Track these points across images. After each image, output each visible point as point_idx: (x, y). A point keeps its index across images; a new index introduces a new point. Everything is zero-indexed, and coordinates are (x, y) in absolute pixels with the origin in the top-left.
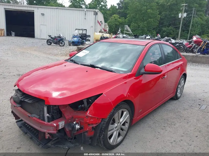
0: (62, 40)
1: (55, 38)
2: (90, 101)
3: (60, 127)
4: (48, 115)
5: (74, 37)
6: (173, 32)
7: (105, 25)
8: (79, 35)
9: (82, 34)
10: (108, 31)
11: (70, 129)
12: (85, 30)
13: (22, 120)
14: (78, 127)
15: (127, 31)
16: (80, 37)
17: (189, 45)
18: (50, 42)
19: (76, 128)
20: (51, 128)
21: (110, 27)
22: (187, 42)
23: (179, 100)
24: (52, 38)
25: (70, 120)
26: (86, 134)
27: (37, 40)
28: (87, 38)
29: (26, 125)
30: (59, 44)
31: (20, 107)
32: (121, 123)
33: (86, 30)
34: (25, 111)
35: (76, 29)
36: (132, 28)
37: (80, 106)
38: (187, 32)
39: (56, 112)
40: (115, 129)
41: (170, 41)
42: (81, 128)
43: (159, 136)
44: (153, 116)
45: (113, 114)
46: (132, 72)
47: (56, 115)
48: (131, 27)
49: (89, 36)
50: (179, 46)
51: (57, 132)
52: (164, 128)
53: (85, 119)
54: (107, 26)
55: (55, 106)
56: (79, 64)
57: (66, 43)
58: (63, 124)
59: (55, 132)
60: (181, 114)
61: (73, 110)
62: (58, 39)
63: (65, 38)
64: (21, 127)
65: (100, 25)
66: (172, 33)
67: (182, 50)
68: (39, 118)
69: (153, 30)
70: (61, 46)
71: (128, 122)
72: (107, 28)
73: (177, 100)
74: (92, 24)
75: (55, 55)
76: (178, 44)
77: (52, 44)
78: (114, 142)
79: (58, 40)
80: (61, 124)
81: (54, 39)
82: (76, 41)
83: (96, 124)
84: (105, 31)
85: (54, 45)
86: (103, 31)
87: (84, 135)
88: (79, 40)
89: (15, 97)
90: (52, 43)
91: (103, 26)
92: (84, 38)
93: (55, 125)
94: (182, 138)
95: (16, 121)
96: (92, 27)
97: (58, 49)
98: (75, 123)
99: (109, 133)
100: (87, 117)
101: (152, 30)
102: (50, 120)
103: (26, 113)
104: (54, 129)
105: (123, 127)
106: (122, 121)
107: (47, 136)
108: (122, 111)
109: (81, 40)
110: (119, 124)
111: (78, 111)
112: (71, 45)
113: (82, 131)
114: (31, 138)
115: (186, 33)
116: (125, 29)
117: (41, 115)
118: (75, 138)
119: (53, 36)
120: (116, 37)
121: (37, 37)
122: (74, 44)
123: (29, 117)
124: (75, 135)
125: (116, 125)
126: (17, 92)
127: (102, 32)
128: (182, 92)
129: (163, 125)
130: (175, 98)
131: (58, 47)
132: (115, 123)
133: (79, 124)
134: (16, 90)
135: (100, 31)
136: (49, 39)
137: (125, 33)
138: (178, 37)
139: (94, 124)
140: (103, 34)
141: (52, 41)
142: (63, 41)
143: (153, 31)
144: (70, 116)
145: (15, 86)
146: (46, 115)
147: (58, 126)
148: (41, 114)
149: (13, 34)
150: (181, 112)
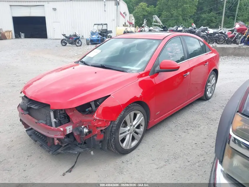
0: (78, 39)
1: (70, 37)
2: (98, 103)
3: (68, 132)
4: (55, 120)
5: (93, 34)
6: (216, 19)
7: (130, 17)
8: (97, 31)
9: (102, 29)
10: (134, 23)
11: (79, 133)
12: (105, 24)
13: (32, 129)
14: (86, 130)
15: (156, 22)
16: (100, 34)
17: (231, 35)
18: (65, 42)
19: (84, 133)
20: (59, 133)
21: (136, 18)
22: (229, 31)
23: (209, 100)
24: (66, 37)
25: (78, 125)
26: (95, 137)
27: (51, 41)
28: (108, 35)
29: (36, 133)
30: (75, 44)
31: (28, 114)
32: (134, 126)
33: (107, 24)
34: (32, 118)
35: (95, 24)
36: (164, 17)
37: (87, 110)
38: (232, 17)
39: (63, 116)
40: (128, 132)
41: (206, 31)
42: (90, 132)
43: (179, 140)
44: (176, 118)
45: (124, 117)
46: (145, 70)
47: (63, 120)
48: (162, 17)
49: (111, 32)
50: (218, 36)
51: (64, 137)
52: (186, 131)
53: (93, 122)
54: (133, 18)
55: (62, 110)
56: (89, 65)
57: (84, 42)
58: (71, 129)
59: (62, 137)
60: (209, 116)
61: (81, 113)
62: (74, 38)
63: (83, 36)
64: (31, 135)
65: (124, 17)
66: (213, 21)
67: (223, 42)
68: (46, 124)
69: (190, 18)
70: (77, 46)
71: (143, 125)
72: (133, 20)
73: (207, 101)
74: (114, 16)
75: (71, 57)
76: (217, 35)
77: (68, 44)
78: (128, 146)
79: (74, 40)
80: (69, 129)
81: (69, 39)
82: (94, 39)
83: (105, 127)
84: (130, 23)
85: (70, 46)
86: (127, 24)
87: (94, 139)
88: (98, 37)
89: (23, 104)
90: (66, 43)
91: (127, 18)
92: (105, 34)
93: (62, 129)
94: (205, 140)
95: (26, 129)
96: (114, 20)
97: (74, 50)
98: (83, 127)
99: (121, 137)
100: (94, 120)
101: (188, 19)
102: (57, 125)
103: (34, 120)
104: (61, 134)
105: (137, 130)
106: (135, 124)
107: (56, 142)
108: (134, 113)
109: (101, 38)
110: (132, 127)
111: (86, 114)
112: (89, 44)
113: (91, 135)
114: (41, 146)
115: (232, 20)
116: (154, 20)
117: (48, 121)
118: (85, 143)
119: (68, 35)
120: (141, 31)
121: (50, 38)
122: (93, 42)
123: (36, 123)
124: (85, 140)
125: (128, 128)
126: (24, 99)
127: (127, 26)
128: (213, 92)
129: (186, 128)
130: (205, 98)
131: (74, 48)
132: (127, 126)
133: (87, 128)
134: (22, 97)
135: (124, 24)
136: (64, 39)
137: (154, 24)
138: (221, 25)
139: (103, 127)
140: (126, 28)
141: (67, 41)
142: (80, 40)
143: (190, 20)
144: (78, 121)
145: (21, 93)
146: (53, 120)
147: (65, 130)
148: (47, 119)
149: (23, 36)
150: (210, 113)
